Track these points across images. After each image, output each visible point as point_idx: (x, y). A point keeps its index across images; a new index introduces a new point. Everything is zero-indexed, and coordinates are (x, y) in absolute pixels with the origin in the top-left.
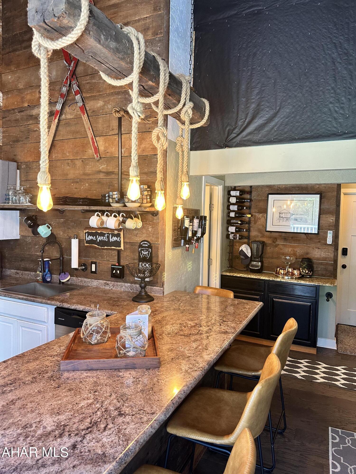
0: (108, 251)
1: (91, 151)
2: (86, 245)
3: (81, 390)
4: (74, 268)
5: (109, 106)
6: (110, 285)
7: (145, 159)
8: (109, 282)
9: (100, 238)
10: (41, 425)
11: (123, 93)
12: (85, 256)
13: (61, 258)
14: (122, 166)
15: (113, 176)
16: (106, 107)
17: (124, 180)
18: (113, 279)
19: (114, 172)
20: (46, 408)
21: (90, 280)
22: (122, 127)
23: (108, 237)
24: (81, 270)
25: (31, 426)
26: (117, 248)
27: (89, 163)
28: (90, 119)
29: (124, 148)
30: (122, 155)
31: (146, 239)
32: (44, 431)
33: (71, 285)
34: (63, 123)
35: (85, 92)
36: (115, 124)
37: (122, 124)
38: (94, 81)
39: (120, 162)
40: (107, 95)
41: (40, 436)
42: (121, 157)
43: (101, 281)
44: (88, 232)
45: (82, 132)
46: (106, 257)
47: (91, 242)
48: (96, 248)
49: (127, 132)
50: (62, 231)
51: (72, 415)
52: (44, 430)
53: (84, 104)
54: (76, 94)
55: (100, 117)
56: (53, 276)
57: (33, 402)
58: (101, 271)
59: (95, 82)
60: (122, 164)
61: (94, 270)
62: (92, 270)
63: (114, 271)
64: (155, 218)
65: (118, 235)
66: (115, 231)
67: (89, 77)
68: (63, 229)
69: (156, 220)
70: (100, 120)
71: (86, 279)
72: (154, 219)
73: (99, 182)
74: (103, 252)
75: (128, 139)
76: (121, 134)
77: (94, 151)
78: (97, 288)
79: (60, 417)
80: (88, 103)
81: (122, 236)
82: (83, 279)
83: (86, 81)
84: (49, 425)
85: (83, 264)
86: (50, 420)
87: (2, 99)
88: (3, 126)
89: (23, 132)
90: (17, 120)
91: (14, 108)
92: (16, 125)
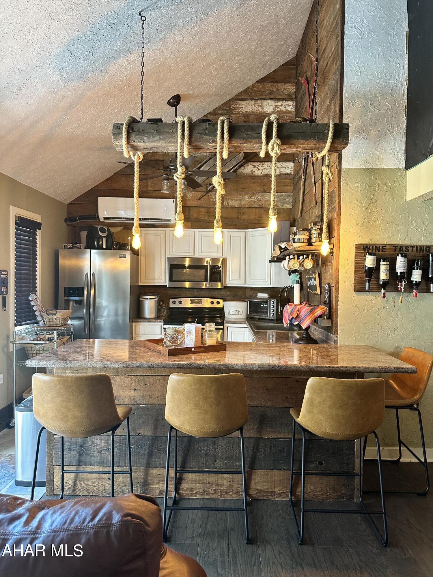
2: (308, 290)
27: (313, 210)
31: (329, 281)
39: (322, 205)
42: (322, 199)
64: (332, 257)
72: (332, 260)
74: (315, 297)
81: (317, 279)
87: (293, 168)
88: (293, 191)
89: (297, 193)
90: (296, 183)
91: (296, 173)
92: (296, 188)
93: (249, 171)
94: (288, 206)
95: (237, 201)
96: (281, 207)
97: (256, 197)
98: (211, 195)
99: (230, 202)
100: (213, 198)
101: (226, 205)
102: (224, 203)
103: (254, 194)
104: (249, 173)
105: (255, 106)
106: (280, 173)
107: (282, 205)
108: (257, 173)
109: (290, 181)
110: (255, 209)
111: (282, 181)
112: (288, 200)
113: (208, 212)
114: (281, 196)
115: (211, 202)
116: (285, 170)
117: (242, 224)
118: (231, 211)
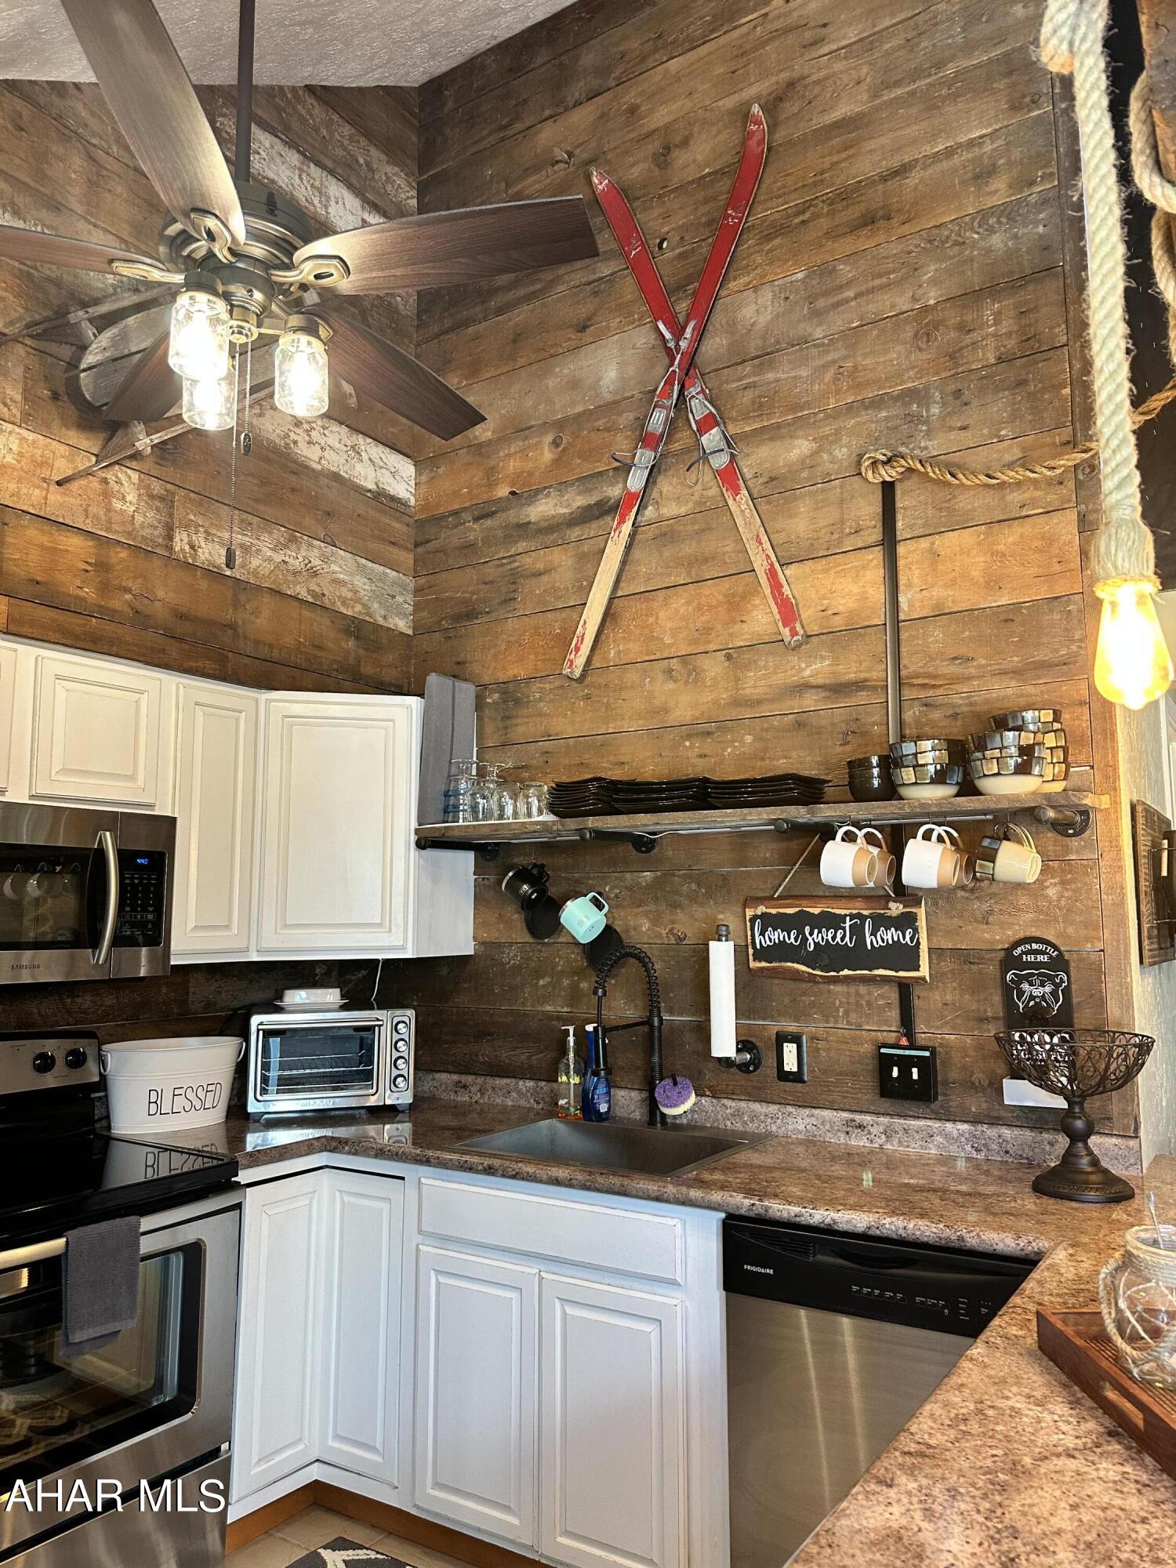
0: (852, 989)
1: (762, 618)
2: (754, 965)
4: (719, 1059)
5: (841, 453)
6: (874, 1130)
7: (1006, 621)
8: (867, 1119)
9: (815, 938)
11: (896, 399)
13: (656, 1024)
15: (862, 697)
16: (825, 456)
17: (911, 707)
18: (886, 1104)
19: (866, 680)
21: (776, 1107)
22: (899, 517)
23: (858, 931)
26: (902, 974)
27: (756, 662)
28: (760, 507)
29: (908, 590)
30: (902, 617)
31: (1034, 932)
34: (651, 535)
35: (734, 420)
36: (869, 508)
37: (899, 504)
40: (828, 417)
42: (900, 621)
43: (827, 1114)
44: (763, 916)
45: (727, 556)
46: (847, 1012)
47: (780, 951)
48: (797, 976)
49: (921, 532)
50: (648, 918)
53: (734, 459)
54: (703, 430)
55: (803, 496)
58: (824, 1072)
59: (778, 380)
60: (903, 649)
61: (795, 1069)
62: (787, 1068)
63: (896, 1069)
64: (1074, 842)
65: (906, 922)
66: (892, 905)
67: (754, 366)
68: (652, 907)
69: (1077, 852)
70: (803, 507)
71: (757, 1107)
72: (1067, 850)
73: (799, 725)
74: (829, 991)
75: (926, 555)
76: (895, 542)
77: (778, 617)
78: (809, 1143)
80: (748, 455)
81: (922, 923)
82: (743, 1104)
83: (741, 379)
85: (745, 1042)
87: (413, 483)
88: (415, 571)
89: (492, 582)
90: (470, 546)
91: (456, 507)
92: (463, 563)
93: (278, 431)
94: (402, 625)
96: (381, 621)
97: (303, 553)
98: (119, 482)
99: (203, 544)
100: (128, 498)
101: (182, 550)
102: (177, 539)
103: (293, 540)
104: (277, 441)
105: (301, 178)
106: (377, 484)
107: (385, 617)
108: (305, 453)
109: (405, 529)
110: (297, 604)
111: (385, 520)
112: (399, 599)
113: (102, 566)
114: (382, 578)
115: (116, 518)
116: (391, 480)
117: (248, 661)
118: (203, 584)
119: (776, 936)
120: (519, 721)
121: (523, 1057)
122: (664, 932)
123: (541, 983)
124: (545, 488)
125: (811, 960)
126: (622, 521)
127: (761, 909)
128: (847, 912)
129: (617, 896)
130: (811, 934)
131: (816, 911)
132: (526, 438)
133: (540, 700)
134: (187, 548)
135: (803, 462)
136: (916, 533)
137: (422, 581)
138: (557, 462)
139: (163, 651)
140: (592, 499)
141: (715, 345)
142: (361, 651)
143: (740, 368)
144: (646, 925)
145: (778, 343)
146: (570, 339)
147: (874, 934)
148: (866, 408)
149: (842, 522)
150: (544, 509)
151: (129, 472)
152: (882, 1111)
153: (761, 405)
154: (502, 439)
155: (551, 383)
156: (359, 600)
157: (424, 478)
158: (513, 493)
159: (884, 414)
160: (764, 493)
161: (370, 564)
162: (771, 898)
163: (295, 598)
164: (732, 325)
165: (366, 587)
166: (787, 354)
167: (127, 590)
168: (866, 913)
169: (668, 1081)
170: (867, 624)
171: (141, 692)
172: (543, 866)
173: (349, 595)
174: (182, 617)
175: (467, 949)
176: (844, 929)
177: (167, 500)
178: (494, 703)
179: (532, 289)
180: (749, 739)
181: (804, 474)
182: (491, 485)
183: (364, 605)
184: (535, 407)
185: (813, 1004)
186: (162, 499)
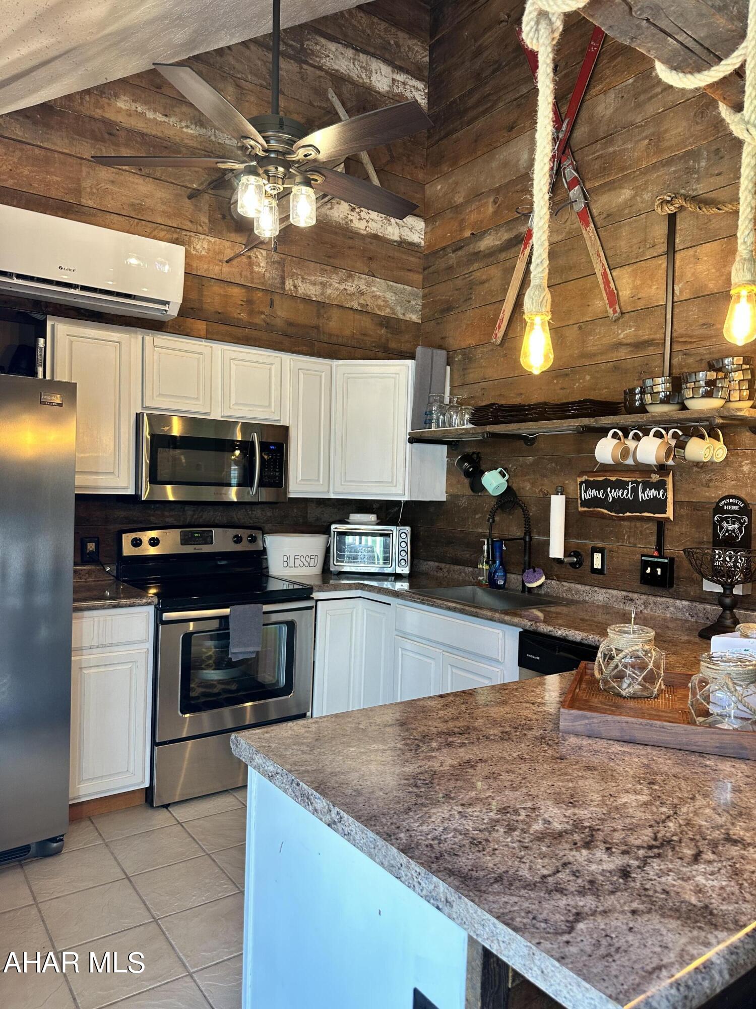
0: (633, 524)
1: (600, 303)
2: (581, 509)
3: (615, 773)
4: (554, 559)
5: (647, 196)
6: (638, 602)
8: (635, 596)
9: (613, 494)
10: (537, 816)
11: (680, 158)
12: (579, 536)
13: (527, 540)
14: (675, 322)
15: (650, 350)
16: (638, 199)
17: (678, 355)
18: (645, 588)
19: (653, 340)
20: (542, 789)
21: (589, 587)
22: (677, 236)
23: (635, 491)
24: (569, 566)
25: (516, 812)
26: (657, 515)
27: (594, 330)
28: (600, 234)
29: (680, 282)
30: (676, 299)
31: (734, 492)
32: (548, 829)
33: (547, 595)
35: (589, 179)
36: (660, 231)
37: (678, 228)
38: (611, 150)
39: (669, 316)
40: (641, 173)
41: (540, 835)
42: (673, 302)
43: (615, 592)
44: (586, 482)
45: (582, 265)
46: (629, 537)
47: (594, 502)
48: (603, 516)
49: (689, 245)
50: (530, 482)
51: (604, 814)
52: (546, 825)
53: (587, 205)
54: (571, 186)
55: (624, 225)
56: (508, 575)
57: (514, 772)
58: (615, 569)
59: (614, 152)
60: (675, 320)
61: (599, 567)
62: (595, 567)
63: (649, 569)
65: (660, 485)
66: (653, 476)
67: (601, 144)
68: (532, 477)
70: (624, 232)
71: (579, 587)
73: (616, 368)
74: (619, 525)
75: (692, 259)
76: (674, 252)
77: (607, 302)
78: (604, 607)
79: (576, 811)
80: (596, 201)
81: (670, 486)
82: (572, 585)
83: (594, 153)
84: (556, 820)
85: (574, 552)
86: (556, 810)
87: (423, 233)
88: (423, 284)
89: (460, 289)
90: (450, 268)
91: (444, 245)
92: (447, 278)
93: (341, 216)
94: (414, 317)
95: (314, 284)
96: (401, 317)
97: (356, 283)
98: (256, 257)
99: (300, 285)
100: (262, 265)
101: (290, 289)
102: (287, 284)
103: (350, 276)
104: (341, 222)
105: (354, 64)
106: (400, 237)
107: (404, 314)
108: (357, 226)
109: (417, 260)
110: (351, 312)
111: (405, 257)
112: (413, 303)
113: (250, 302)
114: (403, 292)
115: (255, 276)
116: (410, 234)
117: (326, 345)
118: (301, 306)
119: (592, 493)
120: (471, 371)
121: (468, 555)
122: (537, 491)
123: (477, 517)
124: (489, 229)
125: (610, 507)
126: (525, 248)
127: (585, 478)
128: (630, 479)
129: (515, 470)
130: (611, 492)
131: (614, 479)
132: (480, 200)
133: (481, 358)
134: (292, 287)
135: (626, 203)
136: (686, 246)
137: (426, 291)
138: (495, 213)
139: (282, 343)
140: (512, 235)
141: (581, 132)
142: (389, 335)
143: (594, 146)
144: (528, 487)
145: (616, 127)
146: (504, 136)
147: (643, 492)
148: (664, 166)
149: (645, 241)
150: (488, 242)
151: (261, 251)
152: (644, 592)
153: (605, 169)
154: (468, 201)
155: (494, 164)
156: (388, 306)
157: (429, 229)
158: (472, 234)
159: (673, 169)
160: (604, 225)
161: (395, 284)
162: (592, 472)
163: (351, 309)
164: (591, 118)
165: (393, 298)
166: (621, 134)
167: (262, 313)
168: (639, 480)
169: (532, 570)
170: (656, 304)
171: (272, 364)
172: (479, 453)
173: (382, 303)
174: (290, 324)
175: (443, 498)
176: (628, 489)
177: (281, 264)
178: (459, 361)
179: (486, 107)
180: (588, 377)
181: (626, 211)
182: (462, 229)
183: (391, 308)
184: (485, 180)
185: (611, 531)
186: (279, 263)
